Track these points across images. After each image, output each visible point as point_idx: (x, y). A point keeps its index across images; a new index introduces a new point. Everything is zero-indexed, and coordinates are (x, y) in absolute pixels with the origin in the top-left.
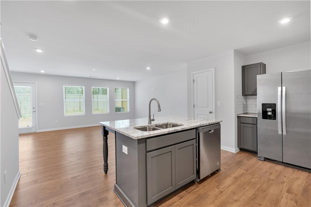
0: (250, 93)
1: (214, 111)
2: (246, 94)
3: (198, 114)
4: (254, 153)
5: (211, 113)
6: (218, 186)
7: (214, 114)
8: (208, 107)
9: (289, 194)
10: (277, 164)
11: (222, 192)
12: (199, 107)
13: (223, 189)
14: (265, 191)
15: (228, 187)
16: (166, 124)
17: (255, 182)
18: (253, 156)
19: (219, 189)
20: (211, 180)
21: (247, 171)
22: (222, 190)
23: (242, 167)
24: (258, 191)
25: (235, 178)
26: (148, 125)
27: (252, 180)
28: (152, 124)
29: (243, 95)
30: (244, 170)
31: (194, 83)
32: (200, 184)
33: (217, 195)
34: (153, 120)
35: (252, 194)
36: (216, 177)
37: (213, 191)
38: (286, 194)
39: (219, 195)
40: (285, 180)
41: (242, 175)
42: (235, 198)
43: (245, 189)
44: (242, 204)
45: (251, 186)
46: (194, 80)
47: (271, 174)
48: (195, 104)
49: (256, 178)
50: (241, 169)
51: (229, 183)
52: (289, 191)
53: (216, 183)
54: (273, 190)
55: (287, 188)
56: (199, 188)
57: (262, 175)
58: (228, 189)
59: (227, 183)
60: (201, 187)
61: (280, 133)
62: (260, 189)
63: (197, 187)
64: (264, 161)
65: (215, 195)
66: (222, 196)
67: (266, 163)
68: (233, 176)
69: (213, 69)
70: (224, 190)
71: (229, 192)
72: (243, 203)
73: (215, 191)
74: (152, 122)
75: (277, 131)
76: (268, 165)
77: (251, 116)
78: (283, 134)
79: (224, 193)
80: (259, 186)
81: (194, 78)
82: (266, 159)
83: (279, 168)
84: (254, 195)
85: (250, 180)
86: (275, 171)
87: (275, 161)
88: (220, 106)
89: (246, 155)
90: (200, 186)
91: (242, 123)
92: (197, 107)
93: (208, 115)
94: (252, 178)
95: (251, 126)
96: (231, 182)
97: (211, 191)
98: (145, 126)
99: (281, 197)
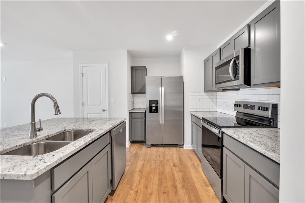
0: (138, 92)
1: (107, 109)
2: (134, 92)
3: (88, 114)
4: (143, 143)
5: (104, 111)
6: (131, 187)
7: (107, 112)
8: (100, 105)
9: (176, 168)
10: (159, 147)
11: (137, 192)
12: (89, 105)
13: (136, 187)
14: (164, 172)
15: (139, 183)
16: (63, 132)
17: (154, 168)
18: (142, 146)
19: (133, 190)
20: (122, 184)
21: (145, 160)
22: (136, 189)
23: (140, 158)
24: (160, 175)
25: (140, 172)
26: (30, 140)
27: (152, 168)
28: (39, 137)
29: (132, 93)
30: (142, 160)
31: (82, 77)
32: (113, 195)
33: (135, 198)
34: (40, 130)
35: (158, 180)
36: (125, 178)
37: (129, 195)
38: (174, 169)
39: (136, 197)
40: (169, 158)
41: (143, 165)
42: (149, 191)
43: (151, 178)
44: (157, 194)
45: (154, 173)
46: (82, 74)
47: (159, 156)
48: (85, 102)
49: (153, 164)
50: (140, 161)
51: (138, 179)
52: (175, 166)
53: (128, 184)
54: (167, 170)
55: (172, 163)
56: (114, 201)
57: (155, 160)
58: (140, 185)
59: (137, 180)
60: (116, 197)
61: (161, 123)
62: (160, 173)
63: (112, 201)
64: (151, 147)
65: (133, 199)
66: (139, 195)
67: (152, 148)
68: (138, 169)
69: (107, 65)
70: (138, 188)
71: (142, 188)
72: (157, 192)
73: (131, 195)
74: (38, 133)
75: (159, 121)
76: (154, 149)
77: (140, 111)
78: (163, 123)
79: (139, 191)
80: (158, 170)
81: (82, 71)
82: (153, 145)
83: (161, 149)
84: (159, 180)
85: (150, 168)
86: (161, 153)
87: (157, 145)
88: (114, 103)
89: (137, 146)
90: (114, 197)
91: (133, 118)
92: (87, 105)
93: (101, 114)
94: (151, 166)
95: (140, 120)
96: (139, 177)
97: (127, 197)
98: (26, 143)
99: (173, 172)
